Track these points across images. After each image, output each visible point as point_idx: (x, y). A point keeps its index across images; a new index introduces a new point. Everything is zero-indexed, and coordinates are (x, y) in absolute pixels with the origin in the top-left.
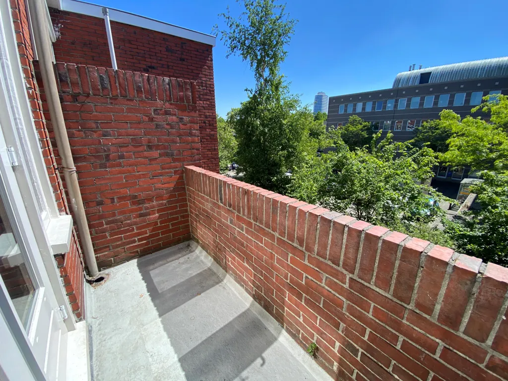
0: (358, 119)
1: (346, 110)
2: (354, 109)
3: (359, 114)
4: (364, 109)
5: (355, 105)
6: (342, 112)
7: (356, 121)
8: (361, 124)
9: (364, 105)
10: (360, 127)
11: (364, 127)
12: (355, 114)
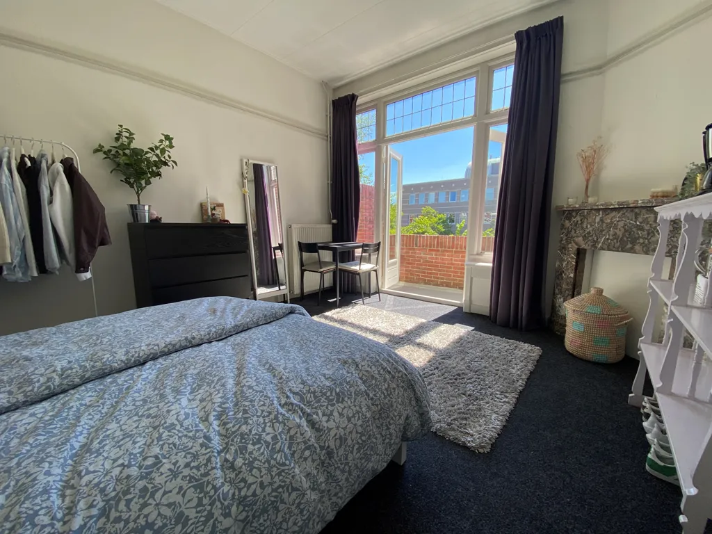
0: (432, 211)
1: (417, 201)
2: (427, 200)
3: (432, 206)
4: (437, 200)
5: (427, 195)
6: (414, 203)
7: (430, 213)
8: (435, 216)
9: (437, 195)
10: (436, 219)
11: (439, 219)
12: (428, 205)
